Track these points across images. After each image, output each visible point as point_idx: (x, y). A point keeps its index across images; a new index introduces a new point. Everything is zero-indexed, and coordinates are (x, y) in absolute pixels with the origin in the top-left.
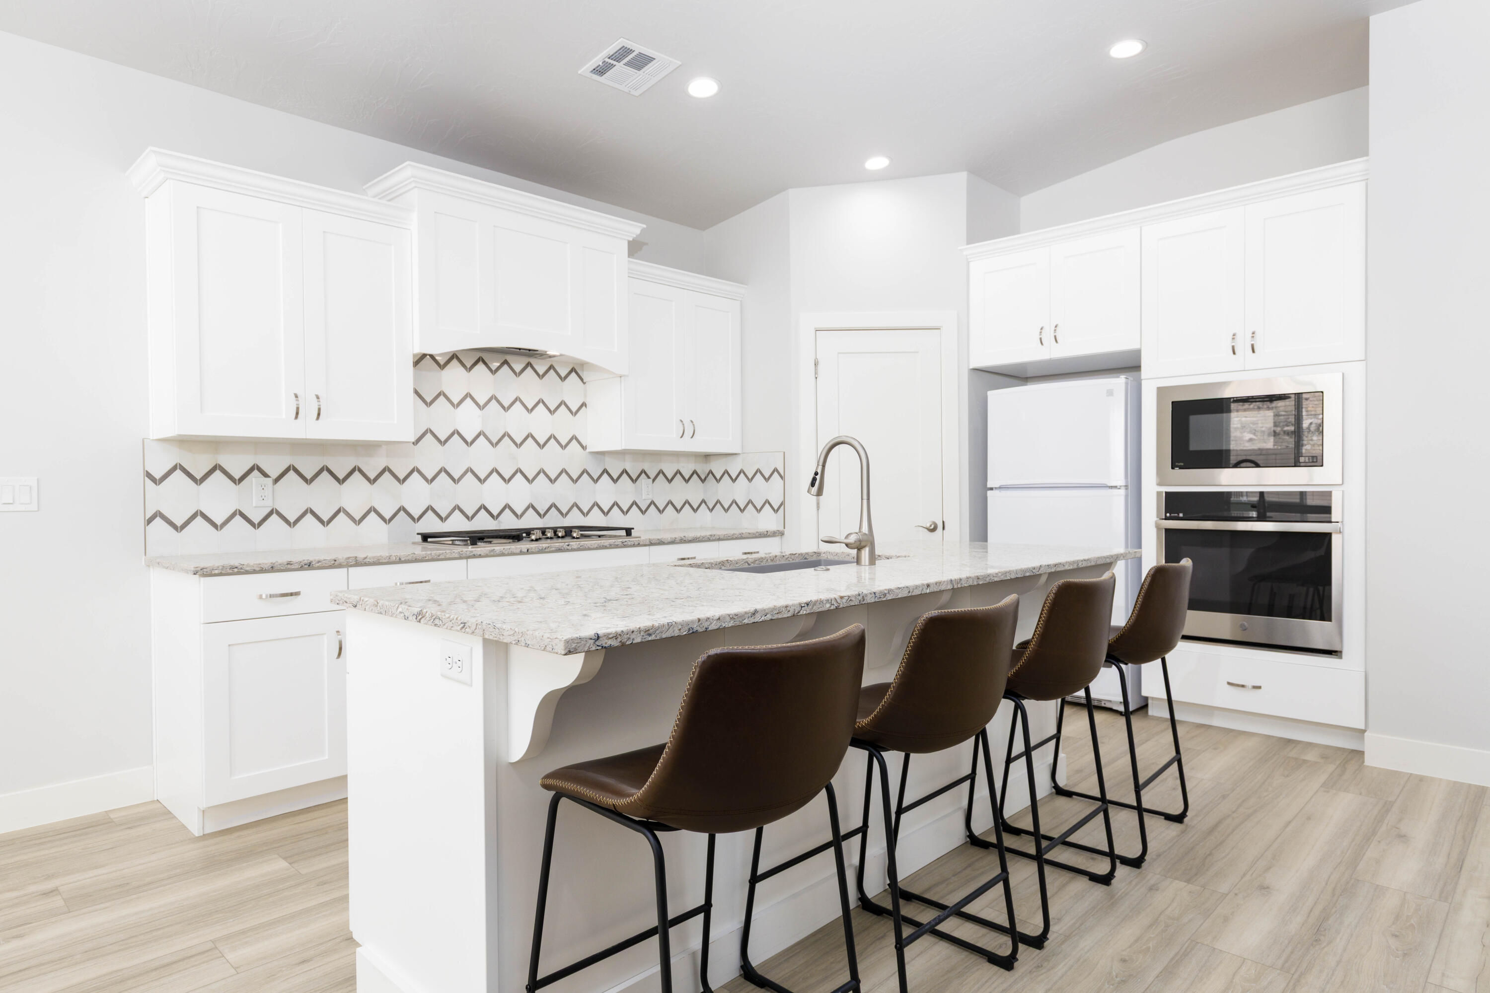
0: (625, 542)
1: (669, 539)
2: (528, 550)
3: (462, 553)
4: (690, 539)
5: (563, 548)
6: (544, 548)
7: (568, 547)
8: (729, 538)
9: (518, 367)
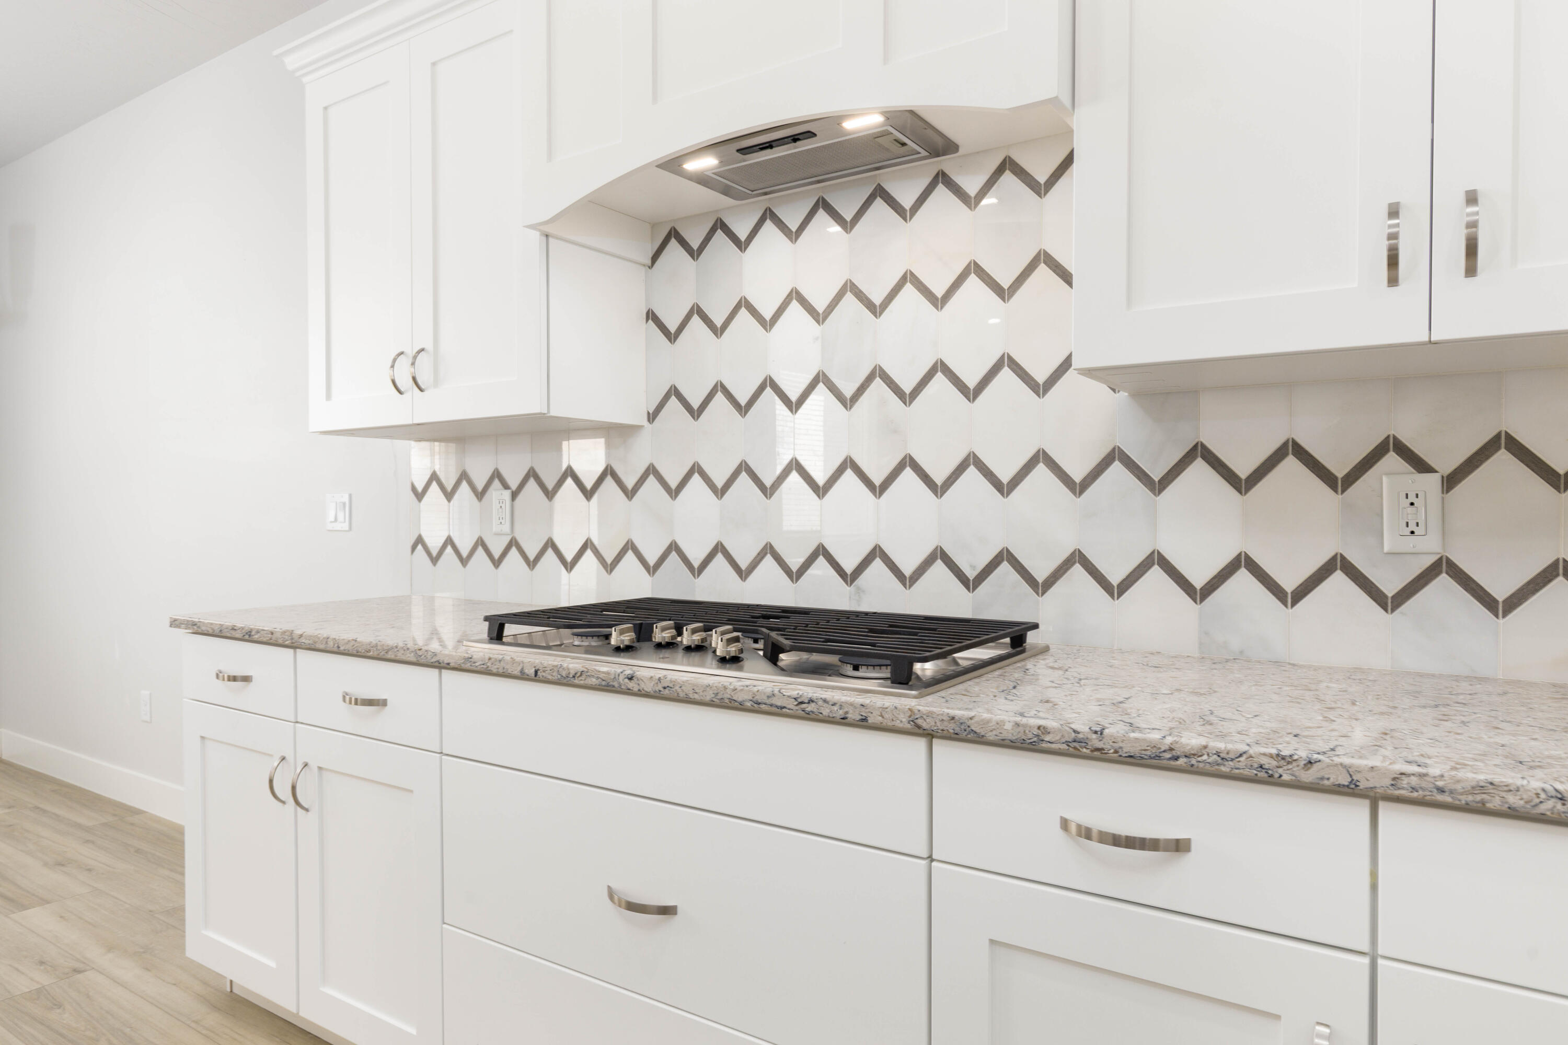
0: (811, 701)
1: (1008, 726)
2: (536, 672)
3: (420, 653)
4: (1128, 749)
5: (616, 684)
6: (572, 673)
7: (631, 685)
8: (1440, 798)
9: (906, 197)
